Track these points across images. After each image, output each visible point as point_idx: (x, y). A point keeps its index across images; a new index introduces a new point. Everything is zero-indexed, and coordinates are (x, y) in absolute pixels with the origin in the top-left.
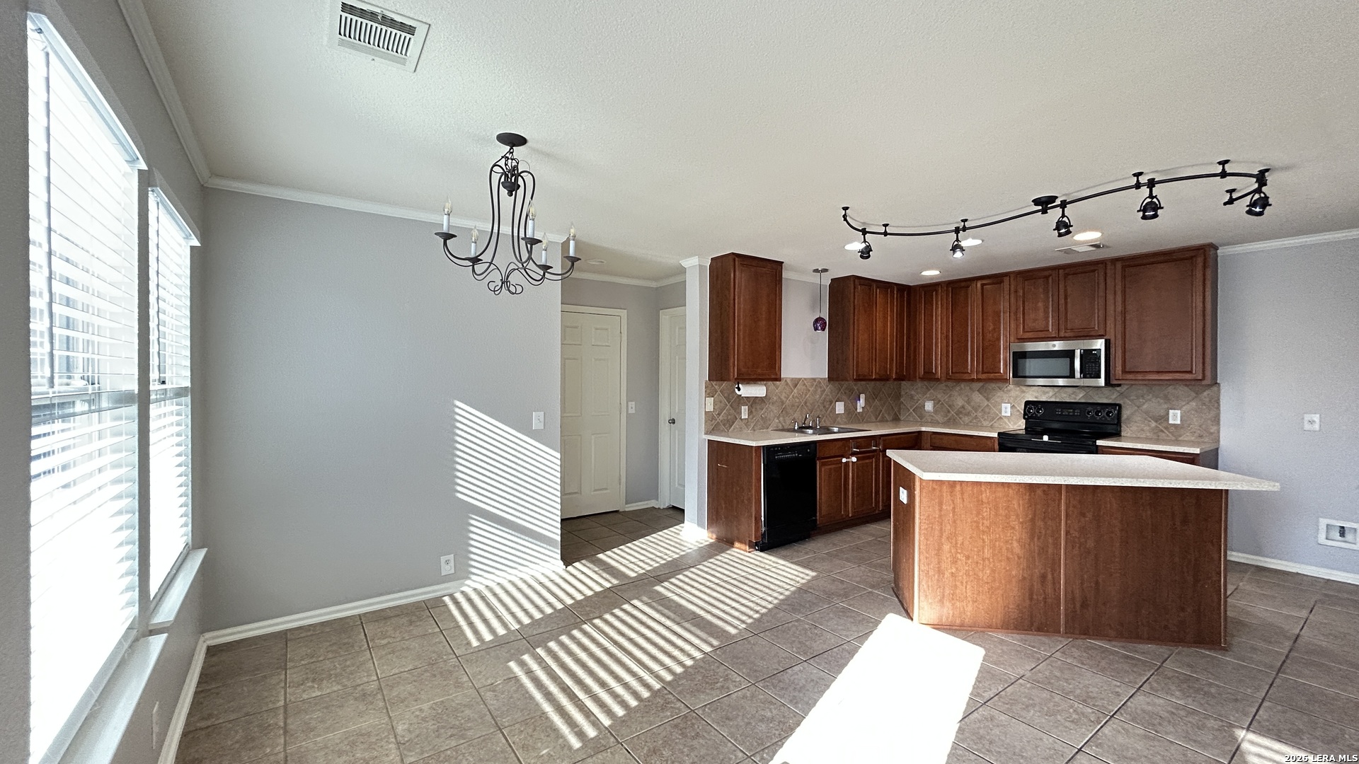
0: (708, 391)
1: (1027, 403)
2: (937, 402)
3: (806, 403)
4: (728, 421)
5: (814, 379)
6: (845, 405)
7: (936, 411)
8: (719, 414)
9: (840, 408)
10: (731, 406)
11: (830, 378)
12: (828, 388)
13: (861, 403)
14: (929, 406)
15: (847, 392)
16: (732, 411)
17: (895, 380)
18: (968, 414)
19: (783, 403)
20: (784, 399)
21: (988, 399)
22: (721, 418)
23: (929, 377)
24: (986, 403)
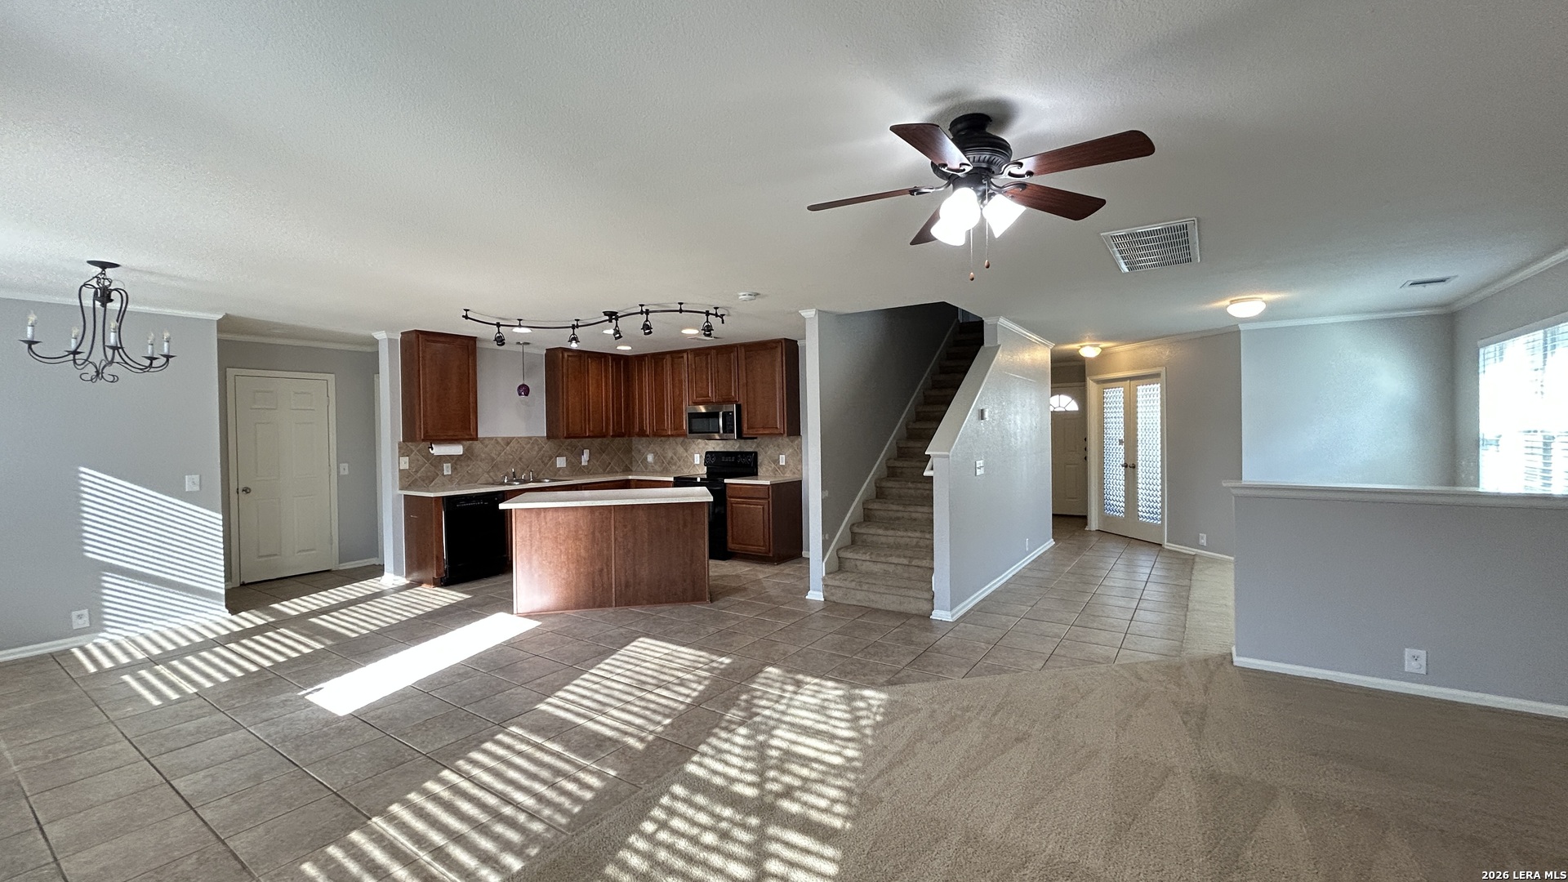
0: (402, 451)
1: (707, 453)
2: (656, 454)
3: (520, 459)
4: (427, 477)
5: (530, 438)
6: (567, 460)
7: (655, 463)
8: (417, 472)
9: (561, 462)
10: (431, 464)
11: (548, 437)
12: (548, 447)
13: (585, 457)
14: (650, 458)
15: (569, 448)
16: (433, 469)
17: (612, 436)
18: (675, 464)
19: (493, 460)
20: (495, 457)
21: (686, 450)
22: (419, 475)
23: (642, 434)
24: (685, 454)
